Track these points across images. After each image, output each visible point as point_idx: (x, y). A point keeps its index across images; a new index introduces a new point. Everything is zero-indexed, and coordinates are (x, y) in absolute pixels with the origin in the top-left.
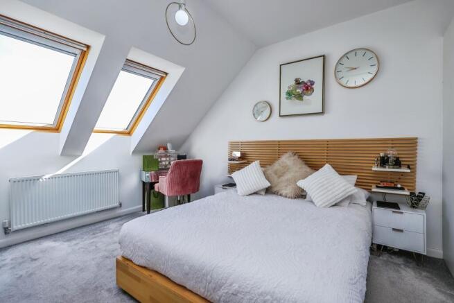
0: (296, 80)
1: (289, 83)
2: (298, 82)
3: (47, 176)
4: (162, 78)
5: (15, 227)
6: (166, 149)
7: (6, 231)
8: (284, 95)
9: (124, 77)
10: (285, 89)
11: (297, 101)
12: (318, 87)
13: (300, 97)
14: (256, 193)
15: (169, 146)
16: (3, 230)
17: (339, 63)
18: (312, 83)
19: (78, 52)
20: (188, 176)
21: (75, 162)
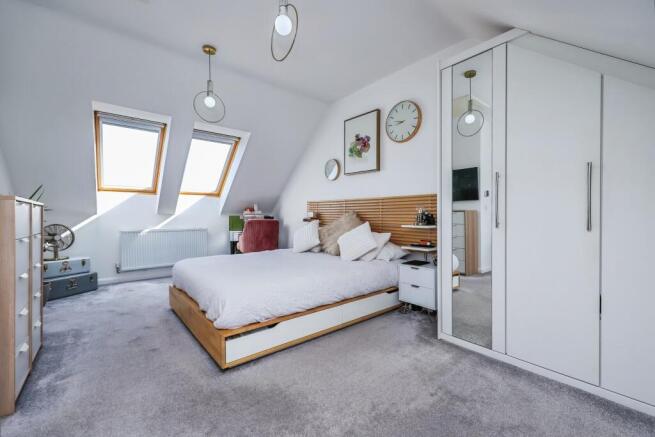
0: (357, 136)
1: (351, 140)
2: (358, 139)
3: (147, 230)
4: (237, 143)
5: (123, 268)
6: (252, 210)
7: (118, 270)
8: (348, 153)
9: (197, 145)
10: (348, 147)
11: (357, 158)
12: (373, 143)
13: (359, 154)
14: (309, 251)
15: (256, 208)
16: (115, 270)
17: (390, 116)
18: (368, 138)
19: (159, 129)
20: (262, 235)
21: (169, 220)
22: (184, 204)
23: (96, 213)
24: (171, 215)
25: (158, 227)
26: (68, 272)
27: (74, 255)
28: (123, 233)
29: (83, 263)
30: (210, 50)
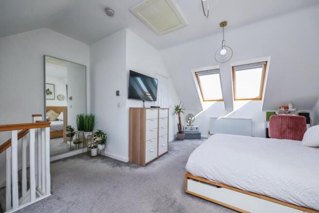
3: (220, 118)
4: (266, 65)
5: (211, 133)
6: (287, 108)
7: (209, 133)
15: (290, 106)
21: (231, 113)
22: (237, 105)
23: (202, 110)
24: (232, 111)
25: (225, 117)
26: (192, 131)
27: (195, 125)
28: (211, 118)
29: (197, 128)
30: (223, 24)
